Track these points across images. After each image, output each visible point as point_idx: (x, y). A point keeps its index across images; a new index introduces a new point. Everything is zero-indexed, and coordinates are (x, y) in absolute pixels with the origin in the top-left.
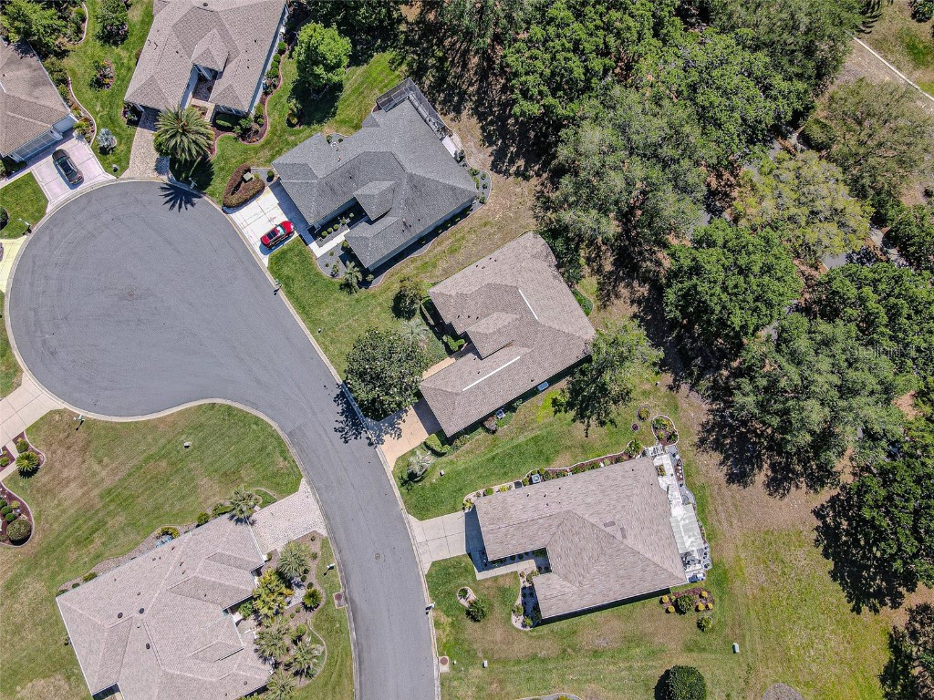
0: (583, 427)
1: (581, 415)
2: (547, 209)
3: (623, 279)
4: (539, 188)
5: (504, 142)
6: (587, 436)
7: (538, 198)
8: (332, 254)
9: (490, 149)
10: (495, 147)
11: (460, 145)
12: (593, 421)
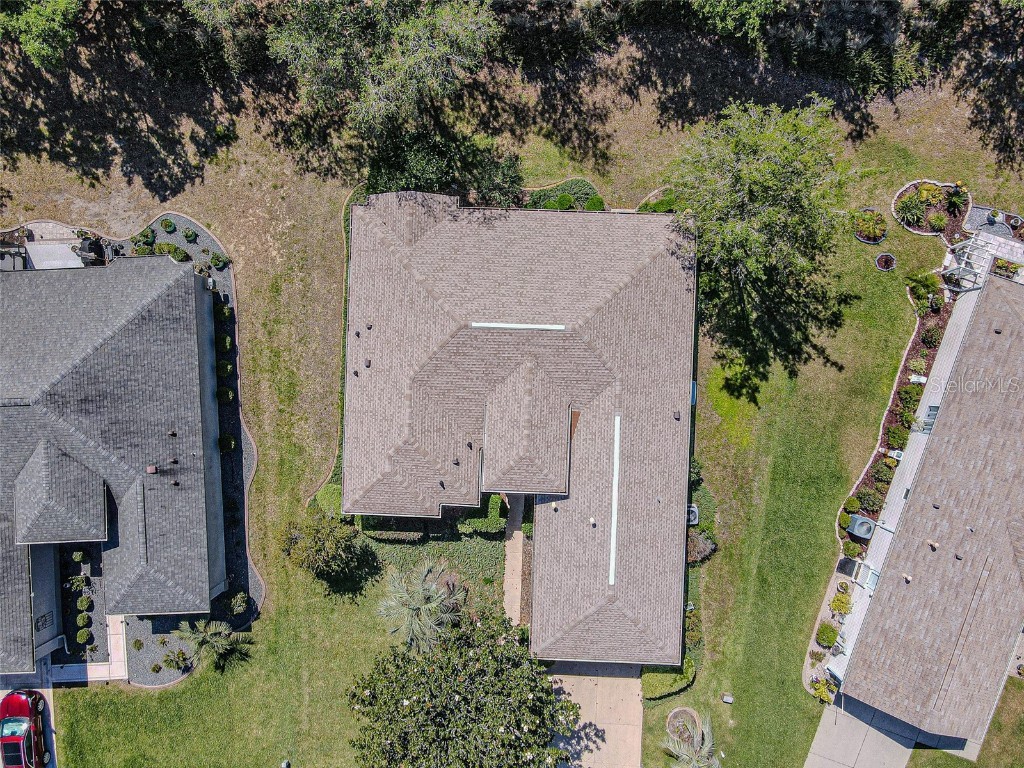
0: (817, 363)
1: (793, 353)
2: (324, 138)
3: (576, 80)
4: (266, 127)
5: (116, 133)
6: (841, 368)
7: (288, 142)
8: (139, 645)
9: (116, 172)
10: (118, 160)
11: (66, 231)
12: (820, 336)
